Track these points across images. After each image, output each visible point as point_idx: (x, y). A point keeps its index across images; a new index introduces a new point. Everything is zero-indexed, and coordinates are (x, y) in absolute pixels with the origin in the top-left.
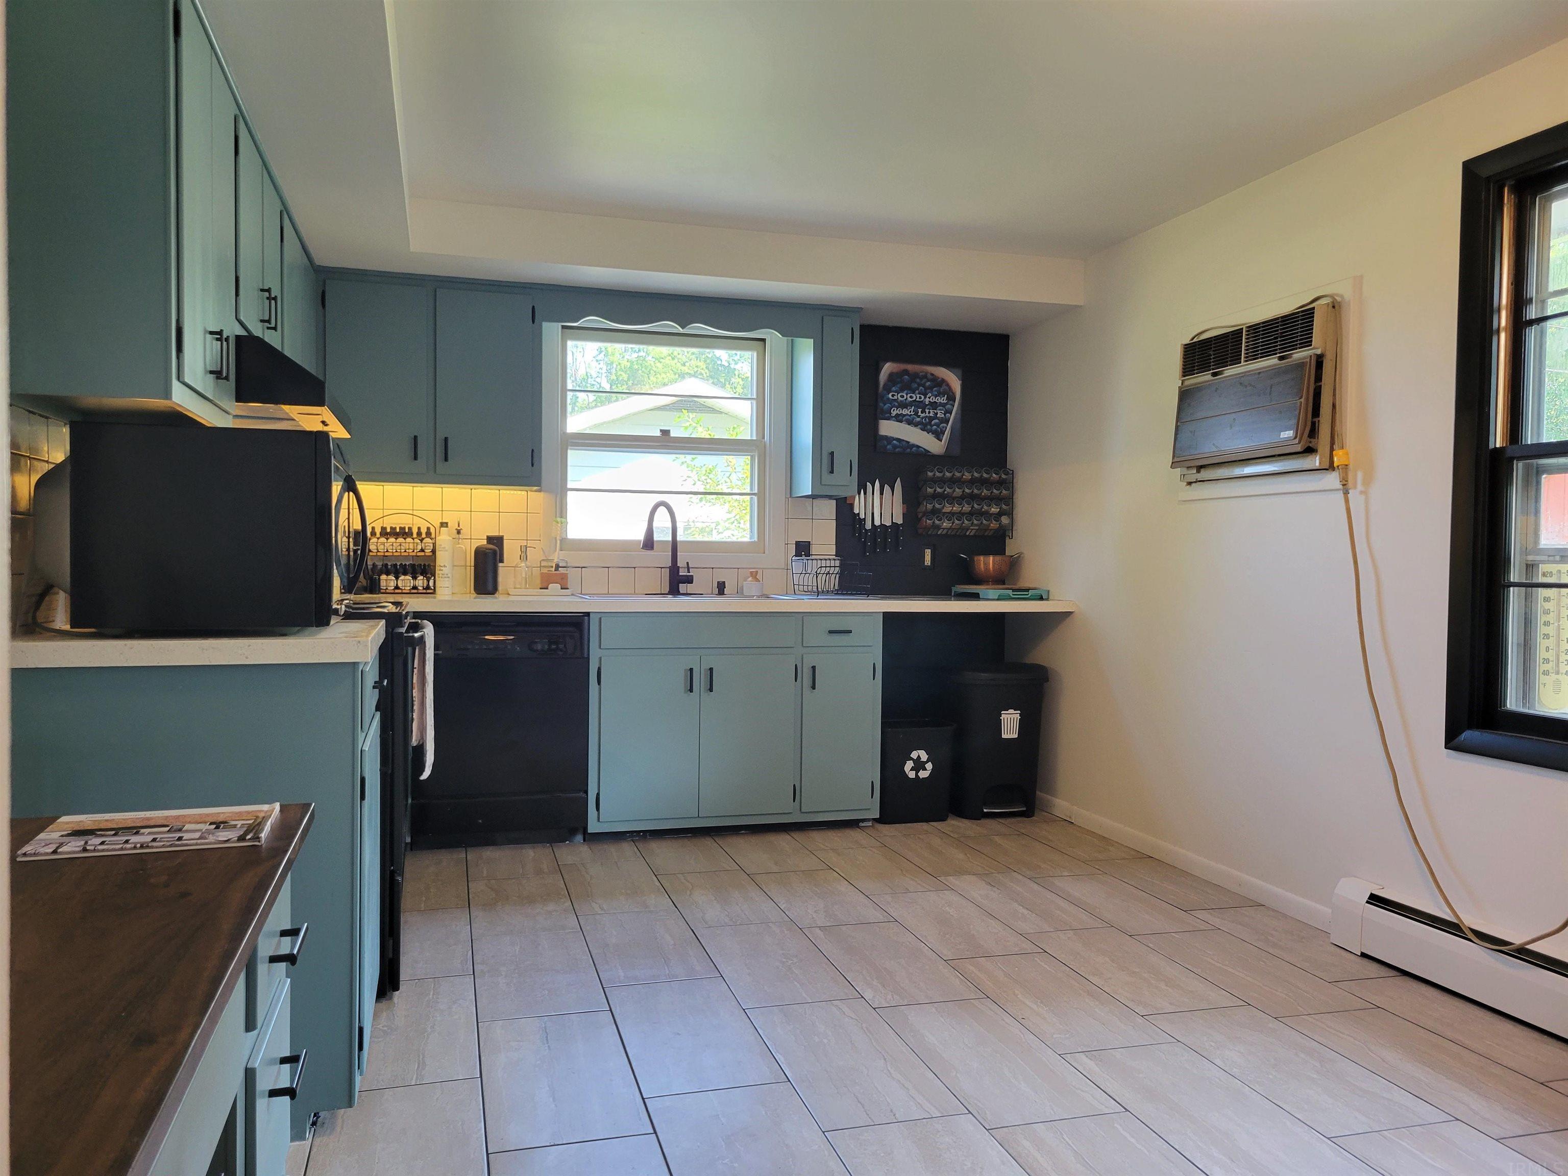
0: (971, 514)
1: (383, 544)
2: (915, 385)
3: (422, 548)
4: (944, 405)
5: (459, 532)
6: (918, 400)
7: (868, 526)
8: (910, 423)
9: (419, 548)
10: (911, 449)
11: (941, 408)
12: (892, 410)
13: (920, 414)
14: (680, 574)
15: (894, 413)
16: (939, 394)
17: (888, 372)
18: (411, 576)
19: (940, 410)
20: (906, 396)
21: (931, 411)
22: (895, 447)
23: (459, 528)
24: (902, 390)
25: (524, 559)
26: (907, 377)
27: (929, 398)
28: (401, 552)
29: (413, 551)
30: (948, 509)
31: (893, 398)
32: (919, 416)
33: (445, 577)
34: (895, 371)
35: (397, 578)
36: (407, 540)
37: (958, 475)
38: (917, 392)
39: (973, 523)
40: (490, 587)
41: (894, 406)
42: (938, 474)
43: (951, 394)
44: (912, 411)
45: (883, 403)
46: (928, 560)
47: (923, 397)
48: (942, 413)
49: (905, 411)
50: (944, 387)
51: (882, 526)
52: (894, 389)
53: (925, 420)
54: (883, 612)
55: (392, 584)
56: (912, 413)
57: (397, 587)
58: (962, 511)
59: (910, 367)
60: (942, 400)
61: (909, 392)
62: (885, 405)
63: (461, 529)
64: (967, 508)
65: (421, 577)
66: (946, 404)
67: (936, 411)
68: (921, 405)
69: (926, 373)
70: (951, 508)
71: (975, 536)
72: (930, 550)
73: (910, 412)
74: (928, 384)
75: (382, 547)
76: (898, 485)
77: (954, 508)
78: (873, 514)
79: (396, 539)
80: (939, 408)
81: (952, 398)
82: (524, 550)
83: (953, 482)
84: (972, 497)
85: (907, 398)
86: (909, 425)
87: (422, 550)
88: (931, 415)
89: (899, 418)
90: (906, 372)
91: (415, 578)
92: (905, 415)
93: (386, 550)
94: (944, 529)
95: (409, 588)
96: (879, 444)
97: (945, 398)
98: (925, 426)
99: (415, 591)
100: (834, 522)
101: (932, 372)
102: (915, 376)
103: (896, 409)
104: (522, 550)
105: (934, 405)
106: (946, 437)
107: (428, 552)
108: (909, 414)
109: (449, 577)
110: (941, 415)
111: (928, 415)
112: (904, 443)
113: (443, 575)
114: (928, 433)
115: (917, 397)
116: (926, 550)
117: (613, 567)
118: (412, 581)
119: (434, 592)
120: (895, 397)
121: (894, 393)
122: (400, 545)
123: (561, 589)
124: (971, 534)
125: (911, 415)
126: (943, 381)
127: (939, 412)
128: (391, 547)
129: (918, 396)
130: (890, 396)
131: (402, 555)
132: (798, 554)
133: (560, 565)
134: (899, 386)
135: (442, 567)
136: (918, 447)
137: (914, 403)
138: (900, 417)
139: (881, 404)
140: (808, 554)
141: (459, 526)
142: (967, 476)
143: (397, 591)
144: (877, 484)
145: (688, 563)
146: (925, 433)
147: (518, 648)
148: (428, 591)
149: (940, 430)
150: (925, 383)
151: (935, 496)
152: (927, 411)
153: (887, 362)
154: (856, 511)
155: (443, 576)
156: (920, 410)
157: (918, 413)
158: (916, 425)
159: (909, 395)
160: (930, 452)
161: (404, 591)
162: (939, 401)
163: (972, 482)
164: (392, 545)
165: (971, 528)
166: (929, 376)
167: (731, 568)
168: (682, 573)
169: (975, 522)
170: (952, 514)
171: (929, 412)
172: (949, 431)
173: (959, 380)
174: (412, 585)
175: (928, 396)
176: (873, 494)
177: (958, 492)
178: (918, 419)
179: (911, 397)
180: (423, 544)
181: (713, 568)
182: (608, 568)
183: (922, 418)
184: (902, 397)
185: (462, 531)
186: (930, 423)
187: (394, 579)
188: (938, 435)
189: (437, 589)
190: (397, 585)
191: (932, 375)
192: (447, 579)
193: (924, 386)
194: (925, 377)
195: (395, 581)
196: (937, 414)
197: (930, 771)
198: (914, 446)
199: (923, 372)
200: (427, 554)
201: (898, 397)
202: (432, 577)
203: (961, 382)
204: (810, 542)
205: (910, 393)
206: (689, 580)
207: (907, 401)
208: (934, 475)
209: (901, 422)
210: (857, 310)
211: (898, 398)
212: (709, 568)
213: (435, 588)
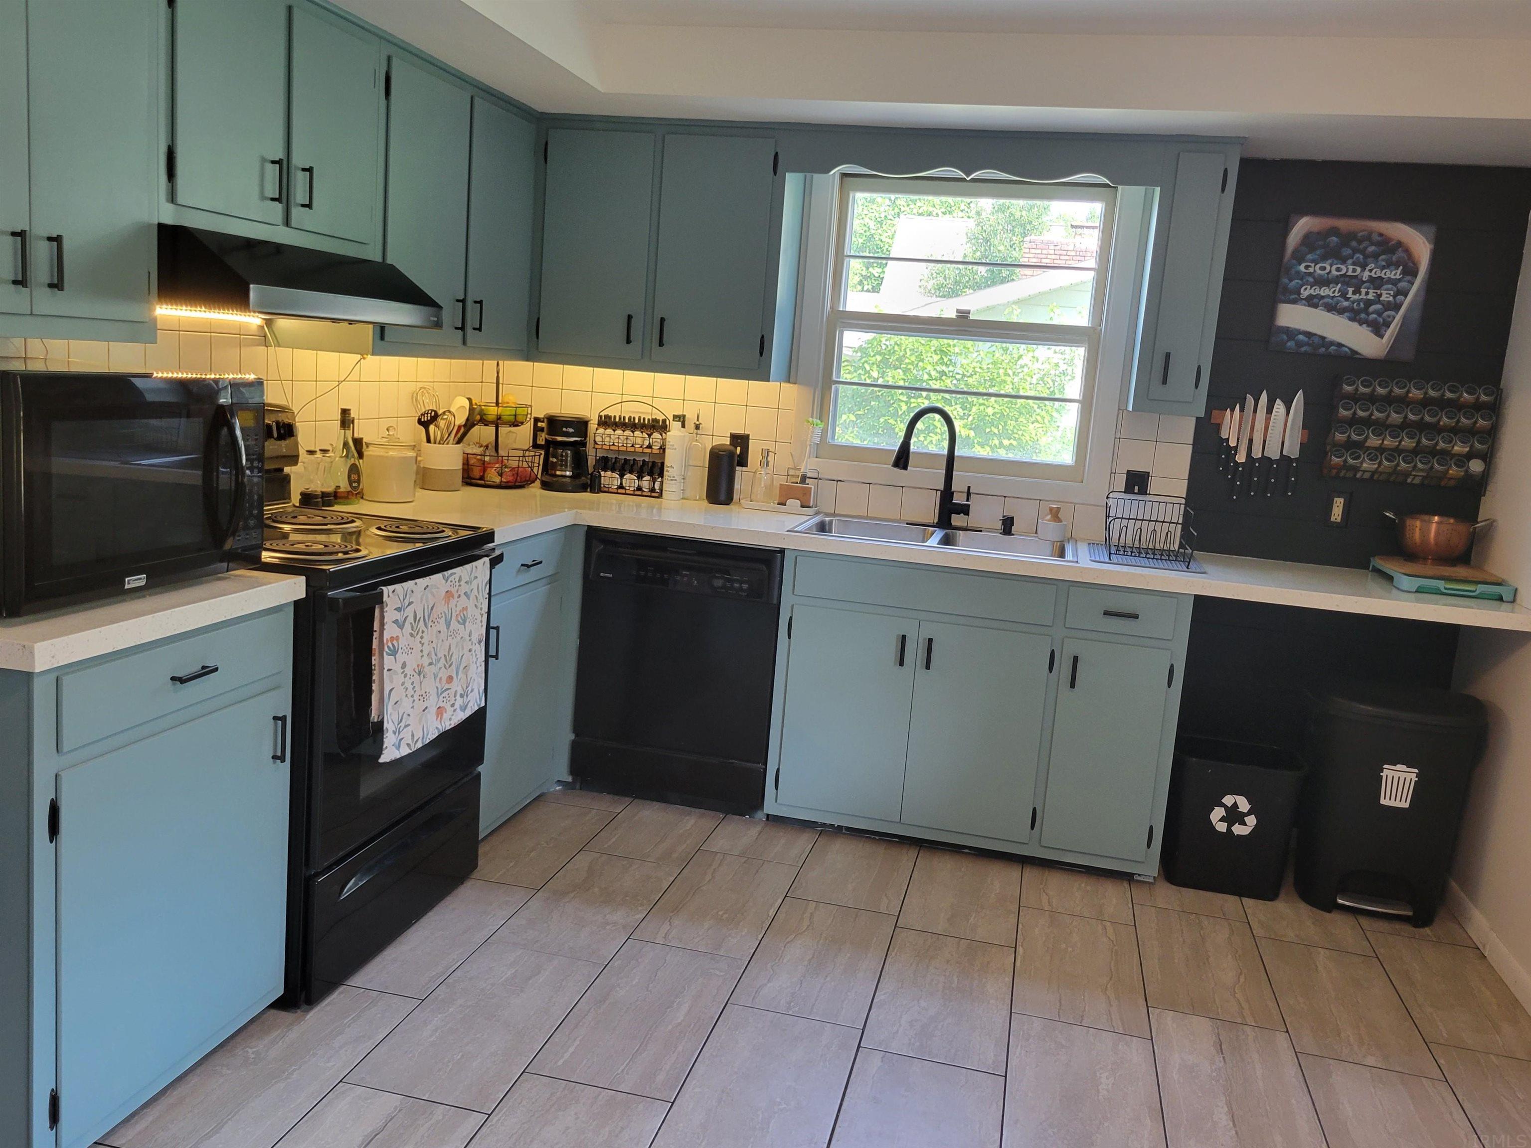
0: (1415, 452)
1: (609, 436)
2: (1346, 252)
3: (649, 443)
4: (1395, 282)
5: (697, 427)
6: (1350, 273)
7: (1241, 458)
8: (1330, 308)
9: (647, 443)
10: (1327, 349)
11: (1390, 286)
12: (1304, 288)
13: (1350, 295)
14: (953, 501)
15: (1306, 292)
16: (1389, 265)
17: (1304, 232)
18: (636, 475)
19: (1386, 290)
20: (1332, 269)
21: (1371, 291)
22: (1299, 344)
23: (698, 423)
24: (1324, 258)
25: (764, 465)
26: (1334, 239)
27: (1371, 271)
28: (627, 447)
29: (641, 447)
30: (1374, 441)
31: (1307, 271)
32: (1347, 299)
33: (672, 480)
34: (1316, 230)
35: (622, 476)
36: (635, 433)
37: (1397, 391)
38: (1350, 261)
39: (1415, 466)
40: (723, 497)
41: (1307, 283)
42: (1362, 389)
43: (1411, 264)
44: (1337, 292)
45: (1289, 280)
46: (1337, 512)
47: (1359, 269)
48: (1390, 294)
49: (1325, 291)
50: (1400, 253)
51: (1264, 459)
52: (1309, 257)
53: (1359, 304)
54: (1195, 595)
55: (617, 482)
56: (1336, 294)
57: (621, 487)
58: (1401, 447)
59: (1344, 224)
60: (1395, 274)
61: (1335, 262)
62: (1291, 281)
63: (700, 424)
64: (1408, 443)
65: (648, 478)
66: (1400, 280)
67: (1379, 292)
68: (1354, 281)
69: (1370, 233)
70: (1380, 442)
71: (1422, 485)
72: (1342, 500)
73: (1334, 292)
74: (1372, 249)
75: (607, 439)
76: (1299, 398)
77: (1385, 442)
78: (1251, 441)
79: (624, 431)
80: (1385, 287)
81: (1411, 271)
82: (766, 453)
83: (1389, 401)
84: (1421, 427)
85: (1330, 271)
86: (1328, 311)
87: (649, 447)
88: (1370, 297)
89: (1312, 302)
90: (1334, 231)
91: (640, 477)
92: (1323, 297)
93: (611, 444)
94: (1364, 471)
95: (632, 489)
96: (1274, 338)
97: (1399, 271)
98: (1356, 315)
99: (639, 493)
100: (1189, 449)
101: (1381, 231)
102: (1347, 238)
103: (1309, 287)
104: (763, 455)
105: (1377, 283)
106: (1390, 333)
107: (656, 447)
108: (1332, 295)
109: (676, 480)
110: (1387, 297)
111: (1365, 297)
112: (1316, 340)
113: (669, 476)
114: (1360, 325)
115: (1348, 269)
116: (1336, 499)
117: (875, 484)
118: (637, 481)
119: (660, 495)
120: (1311, 270)
121: (1308, 264)
122: (627, 439)
123: (801, 507)
124: (1413, 482)
125: (1334, 297)
126: (1399, 244)
127: (1384, 292)
128: (617, 440)
129: (1351, 268)
130: (1302, 268)
131: (628, 450)
132: (1129, 490)
133: (808, 476)
134: (1318, 252)
135: (669, 467)
136: (1340, 345)
137: (1345, 280)
138: (1315, 300)
139: (1286, 281)
140: (1143, 491)
141: (698, 420)
142: (1416, 394)
143: (620, 491)
144: (1264, 397)
145: (969, 488)
146: (1355, 325)
147: (696, 582)
148: (653, 494)
149: (1382, 321)
150: (1366, 248)
151: (1354, 421)
152: (1363, 291)
153: (1302, 217)
154: (1224, 435)
155: (669, 478)
156: (1351, 290)
157: (1347, 294)
158: (1341, 312)
159: (1334, 267)
160: (1360, 354)
161: (628, 492)
162: (1388, 275)
163: (1426, 403)
164: (619, 438)
165: (1414, 473)
166: (1375, 237)
167: (1031, 499)
168: (958, 499)
169: (1420, 465)
170: (1381, 450)
171: (1367, 293)
172: (1397, 325)
173: (1430, 243)
174: (636, 486)
175: (1368, 268)
176: (1255, 411)
177: (1395, 418)
178: (1346, 304)
179: (1338, 270)
180: (651, 440)
181: (1005, 497)
182: (870, 484)
183: (1353, 302)
184: (1324, 269)
185: (701, 426)
186: (1366, 310)
187: (618, 476)
188: (1378, 329)
189: (664, 492)
190: (621, 484)
191: (1381, 235)
192: (674, 482)
193: (1363, 252)
194: (1368, 238)
195: (619, 480)
196: (1380, 295)
197: (1253, 827)
198: (1332, 343)
199: (1364, 230)
200: (654, 451)
201: (1317, 269)
202: (658, 478)
203: (1432, 246)
204: (1149, 473)
205: (1336, 264)
206: (965, 510)
207: (1330, 276)
208: (1357, 390)
209: (1315, 306)
210: (1240, 141)
211: (1315, 271)
212: (1001, 496)
213: (661, 490)
